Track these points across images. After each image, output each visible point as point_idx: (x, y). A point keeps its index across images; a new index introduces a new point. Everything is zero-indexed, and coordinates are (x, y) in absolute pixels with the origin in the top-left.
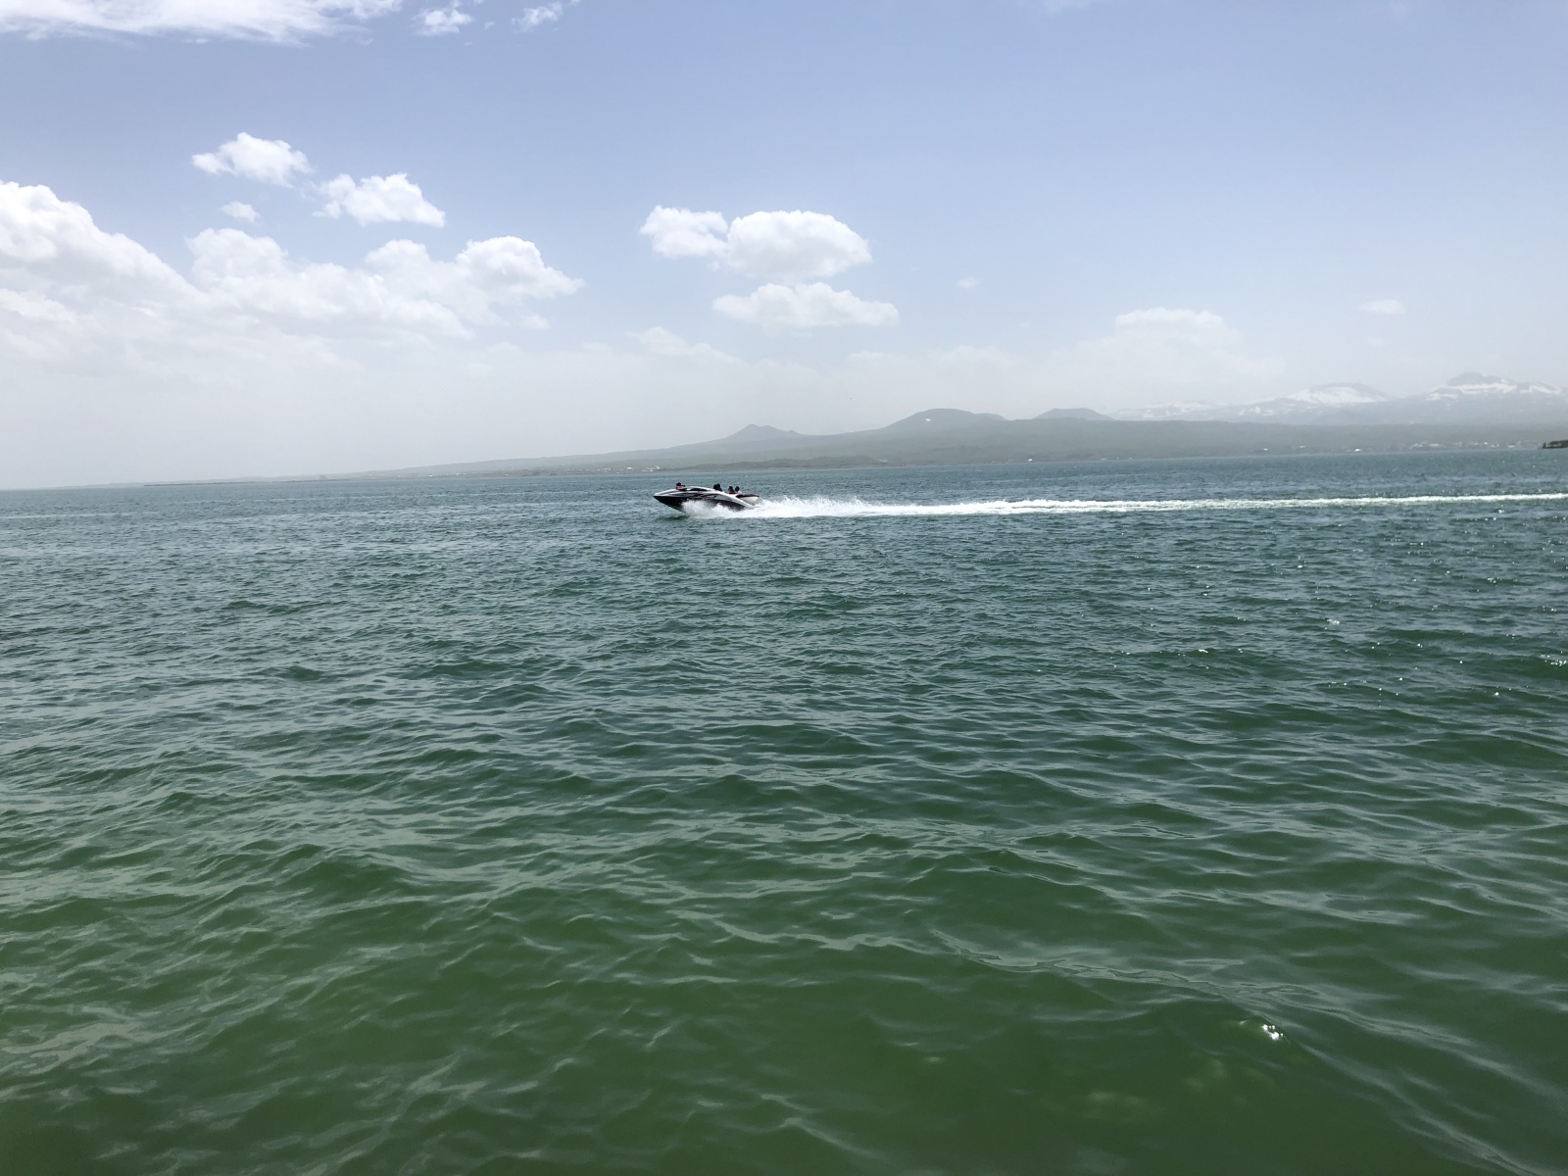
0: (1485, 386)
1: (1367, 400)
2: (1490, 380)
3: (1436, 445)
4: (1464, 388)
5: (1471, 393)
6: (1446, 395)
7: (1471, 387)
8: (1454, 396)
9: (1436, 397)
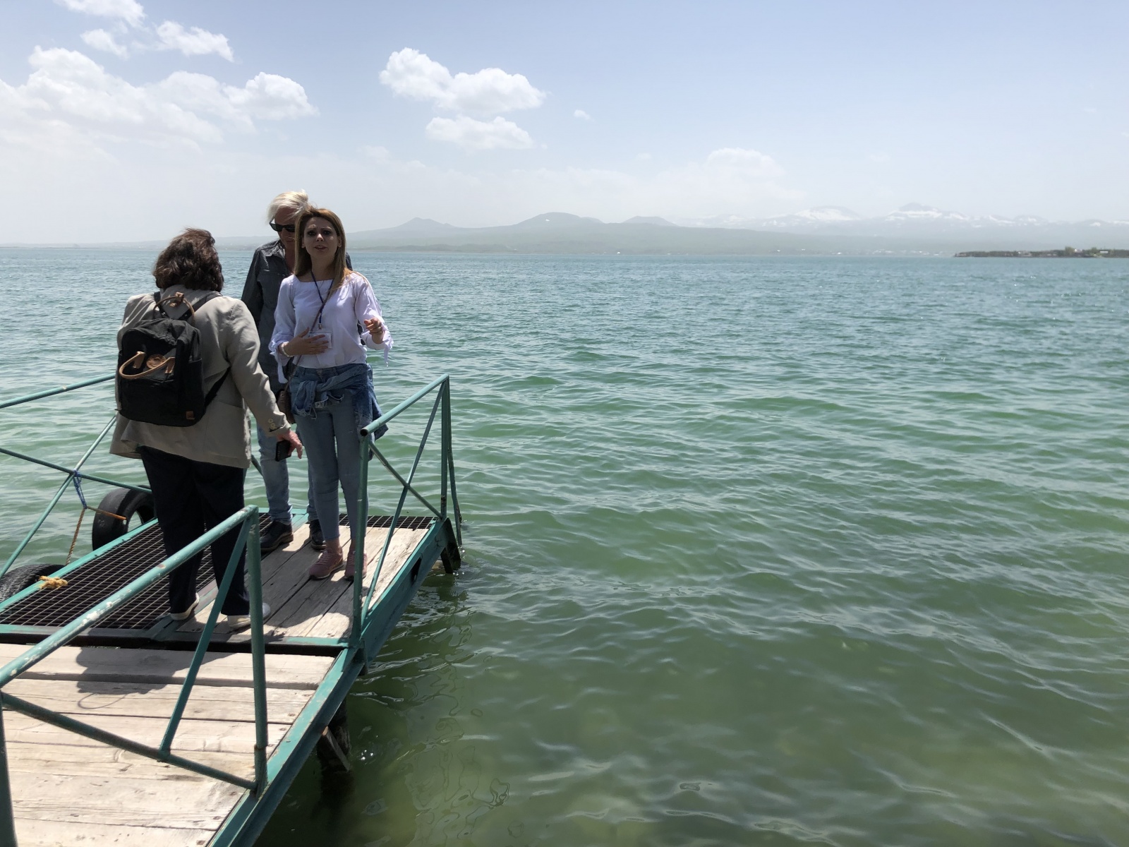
0: (922, 213)
1: (847, 219)
2: (926, 208)
3: (890, 252)
4: (909, 213)
5: (915, 217)
6: (899, 217)
7: (914, 213)
8: (903, 218)
9: (892, 218)
